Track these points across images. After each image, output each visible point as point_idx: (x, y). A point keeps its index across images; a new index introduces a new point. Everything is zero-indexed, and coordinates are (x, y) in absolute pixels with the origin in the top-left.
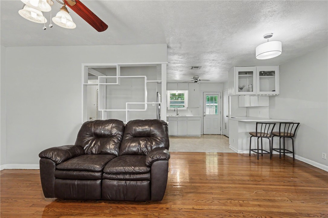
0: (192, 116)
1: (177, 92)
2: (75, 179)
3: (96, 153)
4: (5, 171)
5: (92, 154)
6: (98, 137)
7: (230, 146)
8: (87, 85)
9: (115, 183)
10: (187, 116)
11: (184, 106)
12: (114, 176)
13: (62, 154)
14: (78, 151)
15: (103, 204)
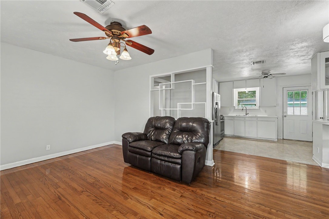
0: (267, 116)
1: (247, 90)
2: (138, 154)
3: (154, 140)
4: (114, 145)
5: (152, 140)
6: (157, 128)
7: (314, 157)
8: (162, 90)
9: (159, 161)
10: (258, 116)
11: (255, 105)
12: (158, 157)
13: (132, 137)
14: (143, 137)
15: (152, 175)
